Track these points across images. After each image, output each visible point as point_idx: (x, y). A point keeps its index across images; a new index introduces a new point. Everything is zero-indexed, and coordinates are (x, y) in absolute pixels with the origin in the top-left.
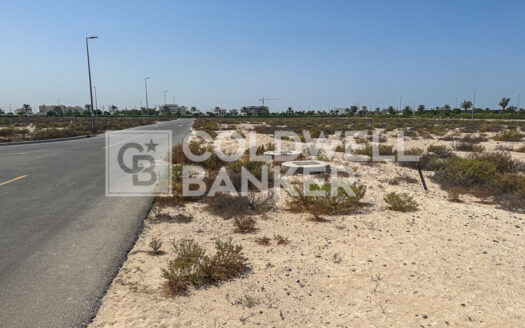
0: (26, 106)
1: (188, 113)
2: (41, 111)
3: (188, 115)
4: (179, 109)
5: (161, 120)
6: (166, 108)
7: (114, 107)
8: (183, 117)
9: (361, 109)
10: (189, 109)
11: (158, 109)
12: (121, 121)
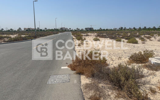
0: (20, 28)
1: (68, 30)
2: (24, 30)
3: (68, 31)
4: (66, 29)
5: (60, 32)
6: (62, 29)
7: (46, 28)
8: (67, 31)
9: (124, 28)
10: (68, 29)
11: (59, 29)
12: (47, 33)
